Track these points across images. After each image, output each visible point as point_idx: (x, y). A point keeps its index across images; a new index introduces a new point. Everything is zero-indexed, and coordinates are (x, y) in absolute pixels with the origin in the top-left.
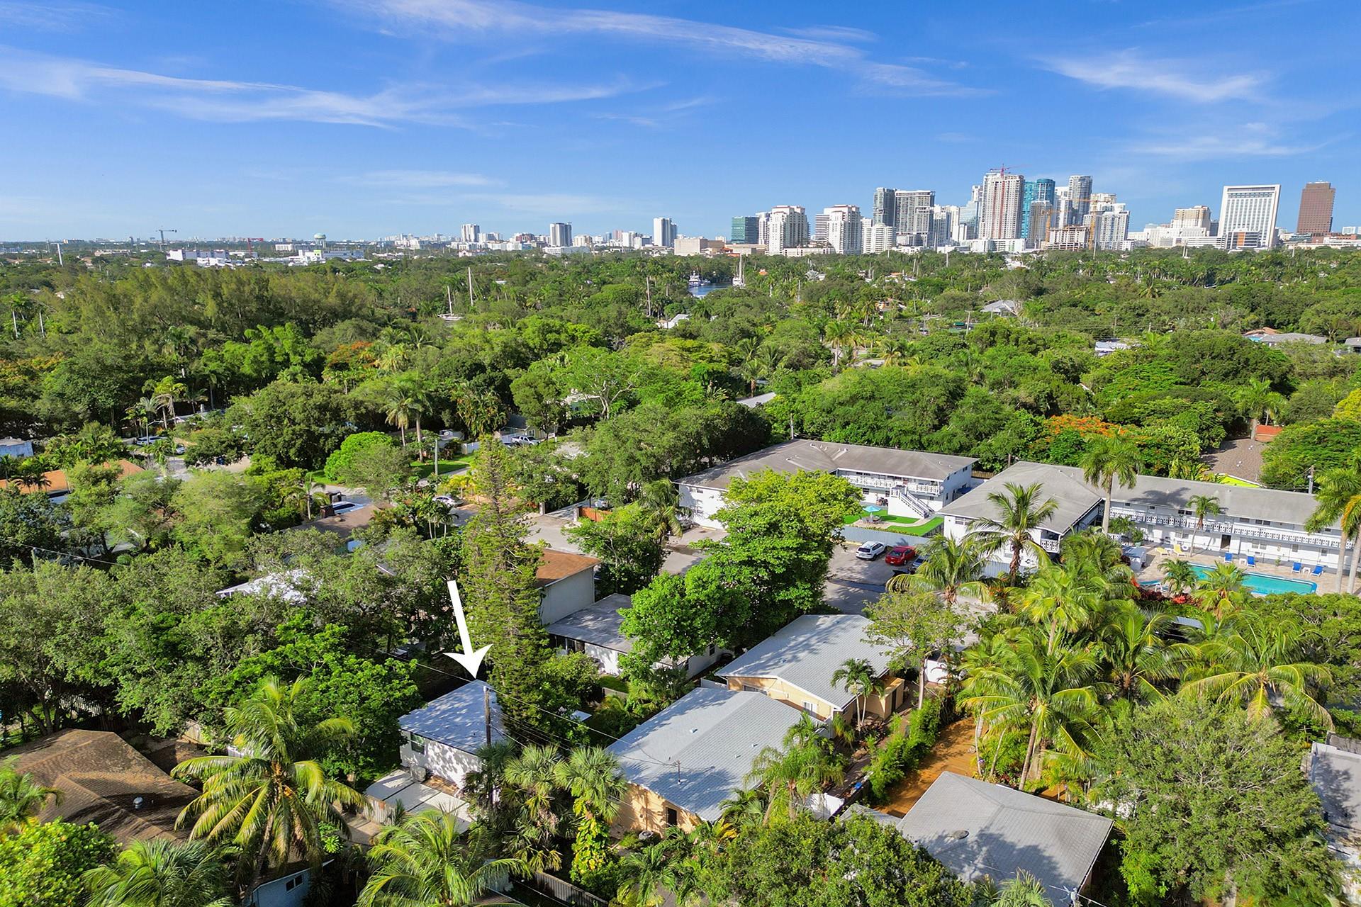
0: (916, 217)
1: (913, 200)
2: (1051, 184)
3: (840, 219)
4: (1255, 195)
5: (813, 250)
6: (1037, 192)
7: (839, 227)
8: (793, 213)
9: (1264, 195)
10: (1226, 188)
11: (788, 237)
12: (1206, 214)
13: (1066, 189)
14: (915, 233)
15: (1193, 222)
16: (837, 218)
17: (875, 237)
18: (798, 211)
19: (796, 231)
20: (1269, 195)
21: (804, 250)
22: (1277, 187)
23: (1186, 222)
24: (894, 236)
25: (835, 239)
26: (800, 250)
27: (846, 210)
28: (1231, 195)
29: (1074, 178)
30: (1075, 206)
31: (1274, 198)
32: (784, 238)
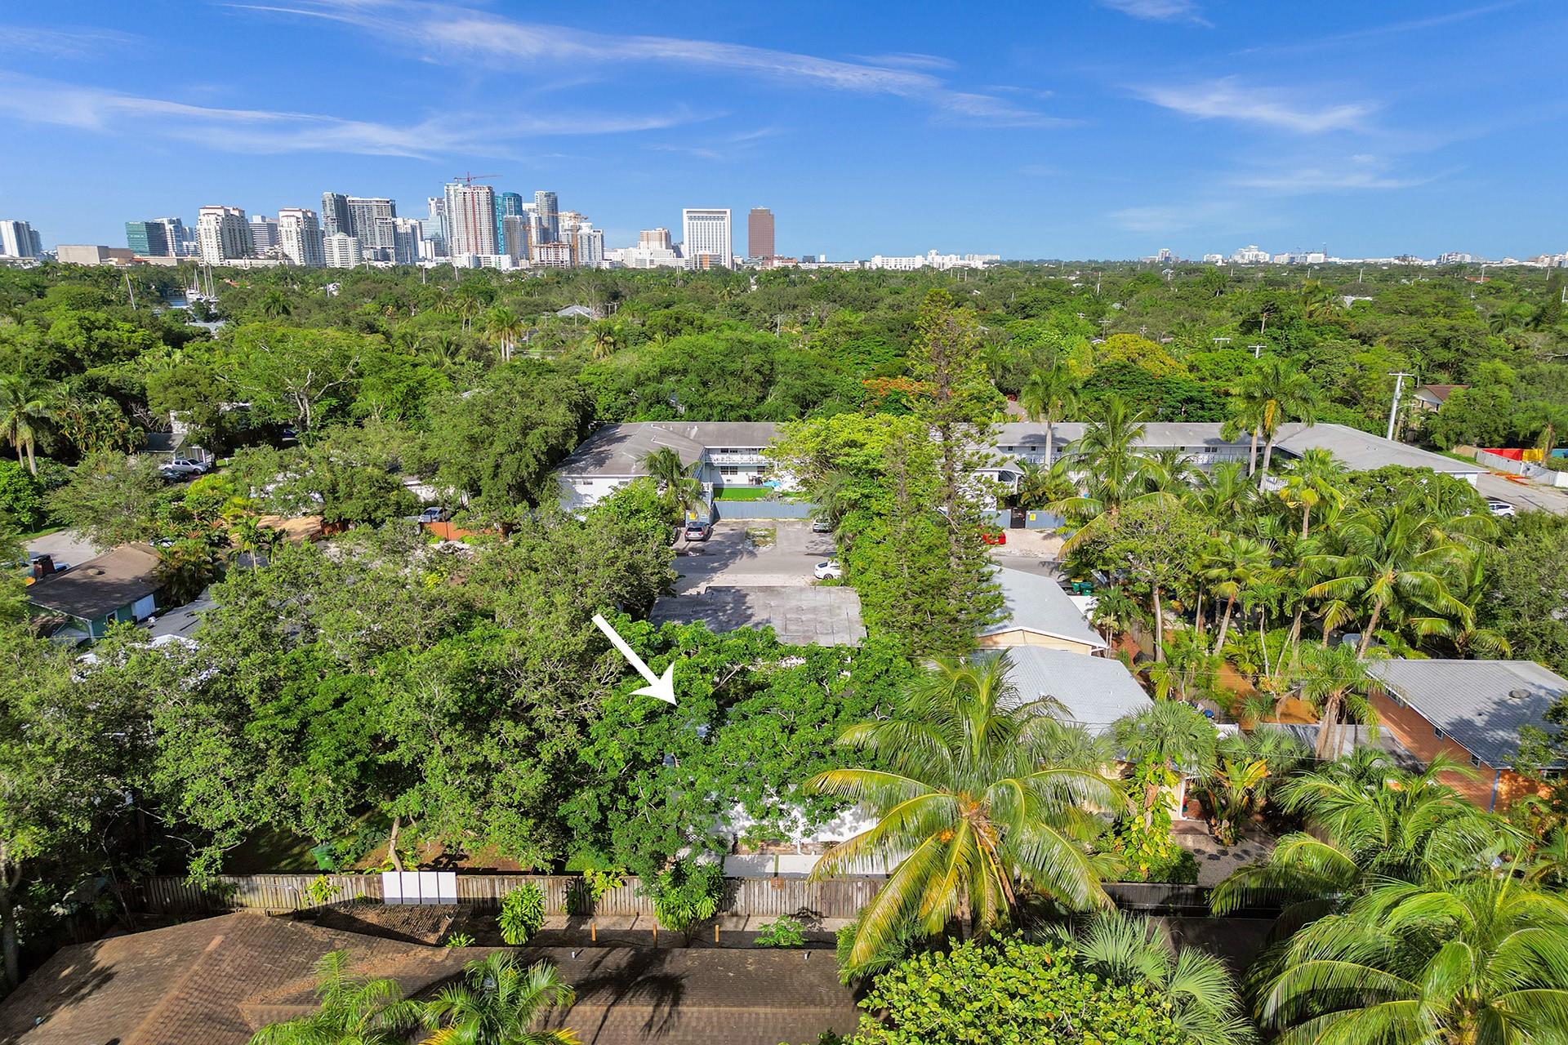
0: (377, 229)
1: (370, 209)
2: (518, 199)
3: (294, 226)
4: (710, 218)
5: (266, 262)
6: (504, 207)
7: (294, 235)
8: (228, 215)
9: (718, 218)
10: (685, 211)
11: (228, 245)
12: (668, 237)
13: (533, 206)
14: (379, 247)
15: (658, 243)
16: (290, 224)
17: (339, 251)
18: (236, 213)
19: (236, 236)
20: (723, 219)
21: (254, 262)
22: (728, 211)
23: (651, 243)
24: (360, 247)
25: (292, 248)
26: (248, 261)
27: (300, 215)
28: (690, 218)
29: (539, 194)
30: (545, 224)
31: (727, 221)
32: (223, 247)
